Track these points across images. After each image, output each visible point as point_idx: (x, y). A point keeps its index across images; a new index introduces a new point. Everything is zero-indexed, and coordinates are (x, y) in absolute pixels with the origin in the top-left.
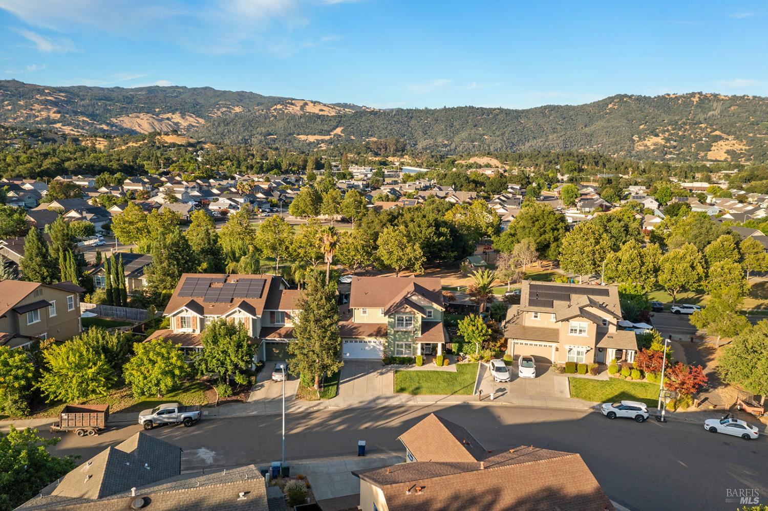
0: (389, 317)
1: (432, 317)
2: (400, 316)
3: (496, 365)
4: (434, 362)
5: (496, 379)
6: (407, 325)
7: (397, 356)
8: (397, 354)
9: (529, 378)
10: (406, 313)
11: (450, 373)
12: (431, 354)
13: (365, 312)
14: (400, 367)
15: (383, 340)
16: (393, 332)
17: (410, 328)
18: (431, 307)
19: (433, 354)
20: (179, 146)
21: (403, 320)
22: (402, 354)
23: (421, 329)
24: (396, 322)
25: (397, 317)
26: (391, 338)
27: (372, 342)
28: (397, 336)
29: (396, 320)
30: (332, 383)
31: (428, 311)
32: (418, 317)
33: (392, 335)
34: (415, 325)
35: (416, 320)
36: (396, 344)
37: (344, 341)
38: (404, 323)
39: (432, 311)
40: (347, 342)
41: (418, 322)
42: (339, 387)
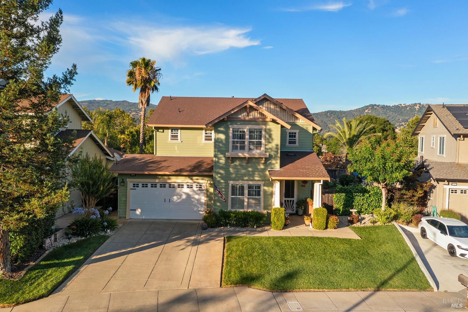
0: (216, 131)
1: (297, 144)
2: (236, 127)
4: (307, 222)
5: (459, 252)
8: (233, 206)
10: (250, 122)
11: (349, 241)
12: (297, 214)
14: (239, 231)
15: (205, 182)
16: (223, 161)
17: (256, 153)
19: (301, 212)
21: (244, 137)
22: (242, 206)
23: (279, 155)
24: (231, 140)
25: (231, 129)
26: (220, 174)
27: (185, 186)
28: (231, 169)
29: (231, 135)
30: (66, 260)
31: (290, 133)
32: (273, 129)
33: (221, 168)
34: (267, 147)
35: (267, 136)
36: (230, 185)
37: (130, 182)
38: (246, 143)
39: (295, 133)
40: (136, 185)
41: (272, 139)
42: (79, 271)
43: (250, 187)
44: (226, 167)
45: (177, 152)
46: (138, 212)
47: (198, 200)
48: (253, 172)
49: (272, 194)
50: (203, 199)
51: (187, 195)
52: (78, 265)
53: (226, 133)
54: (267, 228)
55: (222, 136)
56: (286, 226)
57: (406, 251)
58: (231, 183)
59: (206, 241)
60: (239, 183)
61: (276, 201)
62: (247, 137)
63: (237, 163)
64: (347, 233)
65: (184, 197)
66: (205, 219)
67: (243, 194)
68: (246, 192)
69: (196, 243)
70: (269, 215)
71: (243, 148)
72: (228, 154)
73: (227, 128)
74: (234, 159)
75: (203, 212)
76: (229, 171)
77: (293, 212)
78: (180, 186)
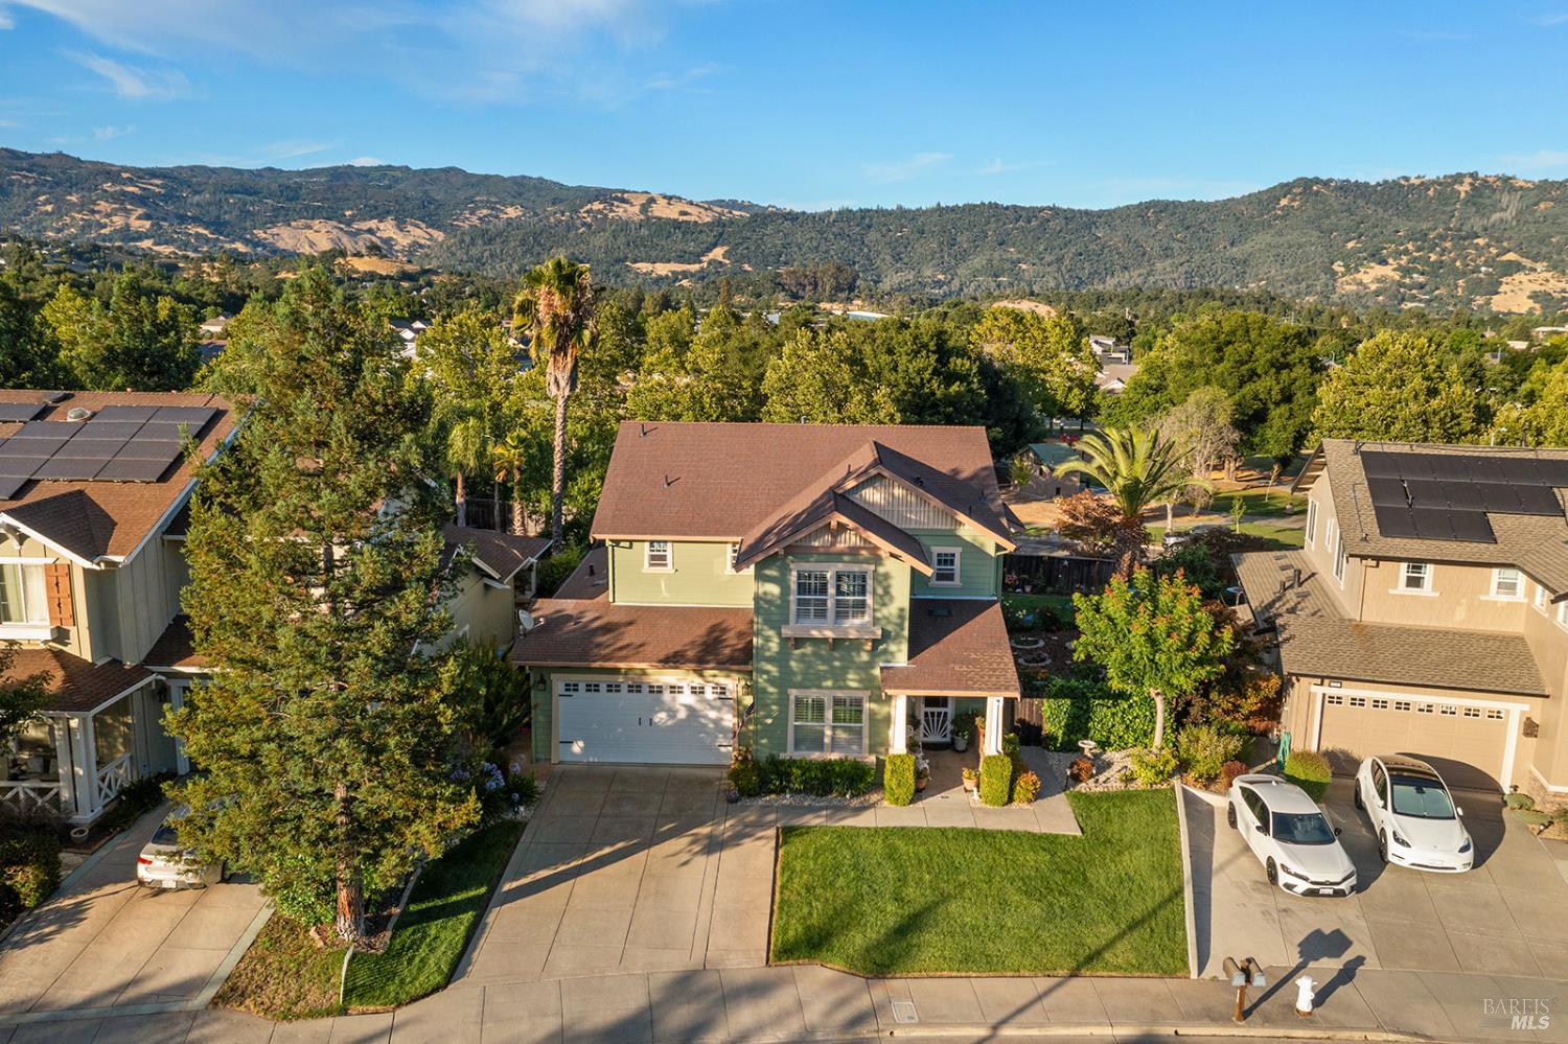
0: (760, 577)
1: (957, 582)
2: (806, 567)
3: (1272, 808)
4: (969, 784)
5: (1283, 878)
6: (842, 612)
7: (798, 755)
8: (797, 746)
9: (1443, 874)
10: (837, 557)
11: (1049, 842)
12: (950, 746)
13: (658, 560)
14: (812, 810)
15: (733, 684)
16: (774, 646)
17: (853, 626)
18: (953, 538)
19: (961, 744)
20: (382, 278)
21: (823, 590)
22: (820, 746)
23: (906, 633)
24: (793, 597)
25: (795, 573)
26: (767, 672)
27: (687, 691)
28: (793, 664)
29: (794, 587)
30: (454, 898)
31: (939, 555)
32: (893, 573)
33: (769, 660)
34: (879, 615)
35: (880, 591)
36: (792, 698)
37: (558, 683)
38: (829, 602)
39: (953, 555)
40: (572, 688)
41: (892, 599)
42: (486, 924)
43: (837, 702)
44: (781, 659)
45: (665, 598)
46: (577, 747)
47: (717, 722)
48: (844, 670)
49: (888, 720)
50: (730, 720)
51: (689, 708)
52: (481, 906)
53: (782, 581)
54: (874, 797)
55: (774, 589)
56: (919, 794)
57: (1171, 871)
58: (793, 693)
59: (736, 839)
60: (812, 694)
61: (898, 738)
62: (832, 591)
63: (808, 649)
64: (1056, 817)
65: (682, 714)
66: (735, 775)
67: (820, 717)
68: (829, 714)
69: (713, 846)
70: (880, 764)
71: (821, 614)
72: (786, 632)
73: (785, 570)
74: (799, 642)
75: (728, 751)
76: (789, 667)
77: (944, 740)
78: (674, 689)
